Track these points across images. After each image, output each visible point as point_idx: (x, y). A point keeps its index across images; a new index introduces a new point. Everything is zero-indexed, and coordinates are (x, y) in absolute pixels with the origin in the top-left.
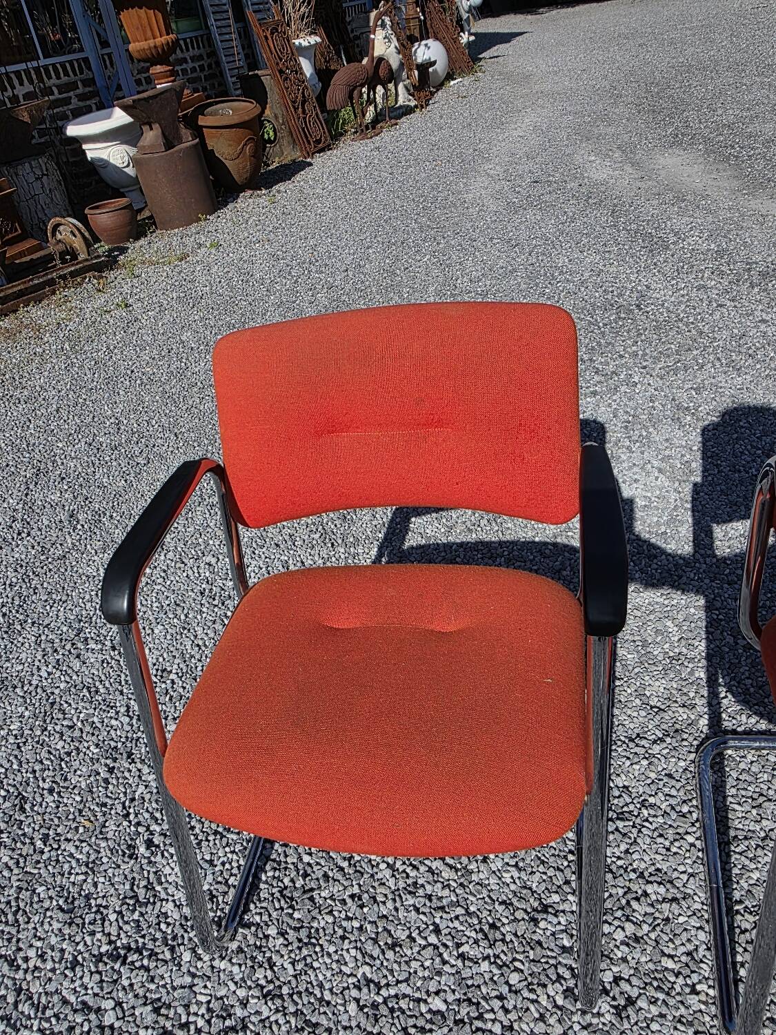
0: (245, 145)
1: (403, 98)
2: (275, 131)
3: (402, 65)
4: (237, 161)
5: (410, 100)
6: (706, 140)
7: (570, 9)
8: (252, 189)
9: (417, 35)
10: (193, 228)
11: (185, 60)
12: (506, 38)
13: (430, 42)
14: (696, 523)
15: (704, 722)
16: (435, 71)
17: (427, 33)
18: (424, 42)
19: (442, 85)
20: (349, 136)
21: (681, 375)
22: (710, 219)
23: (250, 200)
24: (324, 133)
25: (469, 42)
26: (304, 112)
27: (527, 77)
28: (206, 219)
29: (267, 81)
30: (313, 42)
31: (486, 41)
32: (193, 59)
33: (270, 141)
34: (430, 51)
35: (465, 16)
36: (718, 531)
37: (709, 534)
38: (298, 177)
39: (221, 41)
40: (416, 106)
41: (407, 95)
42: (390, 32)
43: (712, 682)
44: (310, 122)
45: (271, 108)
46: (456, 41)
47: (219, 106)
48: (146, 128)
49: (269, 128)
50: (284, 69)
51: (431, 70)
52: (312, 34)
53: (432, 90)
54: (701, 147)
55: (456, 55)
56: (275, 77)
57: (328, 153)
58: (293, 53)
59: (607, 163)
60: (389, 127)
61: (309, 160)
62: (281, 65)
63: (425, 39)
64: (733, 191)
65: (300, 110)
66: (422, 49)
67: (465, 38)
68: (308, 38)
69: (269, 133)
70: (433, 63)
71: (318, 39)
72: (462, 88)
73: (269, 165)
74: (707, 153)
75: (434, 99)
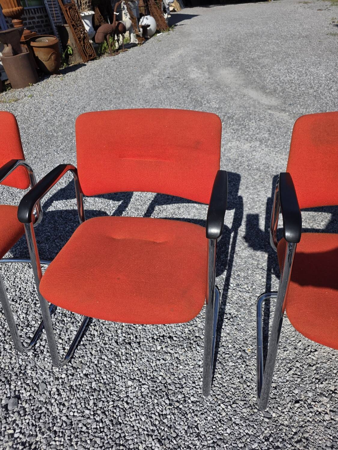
0: (51, 55)
2: (72, 50)
4: (48, 62)
5: (136, 41)
7: (222, 7)
8: (56, 74)
9: (144, 13)
10: (26, 89)
11: (34, 18)
12: (189, 17)
13: (148, 17)
16: (150, 29)
17: (150, 13)
18: (146, 17)
19: (153, 35)
20: (106, 54)
23: (54, 79)
24: (94, 52)
25: (168, 18)
26: (84, 43)
28: (32, 85)
29: (68, 29)
30: (90, 14)
32: (38, 17)
33: (70, 54)
34: (148, 21)
38: (78, 70)
39: (50, 11)
40: (138, 44)
41: (134, 39)
42: (127, 12)
44: (87, 47)
45: (70, 40)
46: (162, 17)
47: (42, 38)
48: (5, 45)
49: (70, 49)
50: (75, 24)
51: (148, 28)
52: (90, 10)
53: (149, 37)
54: (238, 67)
55: (161, 23)
56: (70, 27)
57: (95, 61)
58: (79, 18)
59: (199, 72)
60: (123, 51)
61: (86, 63)
62: (73, 23)
63: (146, 15)
64: (240, 85)
65: (82, 42)
66: (145, 19)
67: (166, 16)
68: (89, 12)
69: (70, 51)
70: (149, 26)
71: (93, 13)
72: (161, 37)
73: (69, 65)
74: (239, 70)
75: (148, 41)
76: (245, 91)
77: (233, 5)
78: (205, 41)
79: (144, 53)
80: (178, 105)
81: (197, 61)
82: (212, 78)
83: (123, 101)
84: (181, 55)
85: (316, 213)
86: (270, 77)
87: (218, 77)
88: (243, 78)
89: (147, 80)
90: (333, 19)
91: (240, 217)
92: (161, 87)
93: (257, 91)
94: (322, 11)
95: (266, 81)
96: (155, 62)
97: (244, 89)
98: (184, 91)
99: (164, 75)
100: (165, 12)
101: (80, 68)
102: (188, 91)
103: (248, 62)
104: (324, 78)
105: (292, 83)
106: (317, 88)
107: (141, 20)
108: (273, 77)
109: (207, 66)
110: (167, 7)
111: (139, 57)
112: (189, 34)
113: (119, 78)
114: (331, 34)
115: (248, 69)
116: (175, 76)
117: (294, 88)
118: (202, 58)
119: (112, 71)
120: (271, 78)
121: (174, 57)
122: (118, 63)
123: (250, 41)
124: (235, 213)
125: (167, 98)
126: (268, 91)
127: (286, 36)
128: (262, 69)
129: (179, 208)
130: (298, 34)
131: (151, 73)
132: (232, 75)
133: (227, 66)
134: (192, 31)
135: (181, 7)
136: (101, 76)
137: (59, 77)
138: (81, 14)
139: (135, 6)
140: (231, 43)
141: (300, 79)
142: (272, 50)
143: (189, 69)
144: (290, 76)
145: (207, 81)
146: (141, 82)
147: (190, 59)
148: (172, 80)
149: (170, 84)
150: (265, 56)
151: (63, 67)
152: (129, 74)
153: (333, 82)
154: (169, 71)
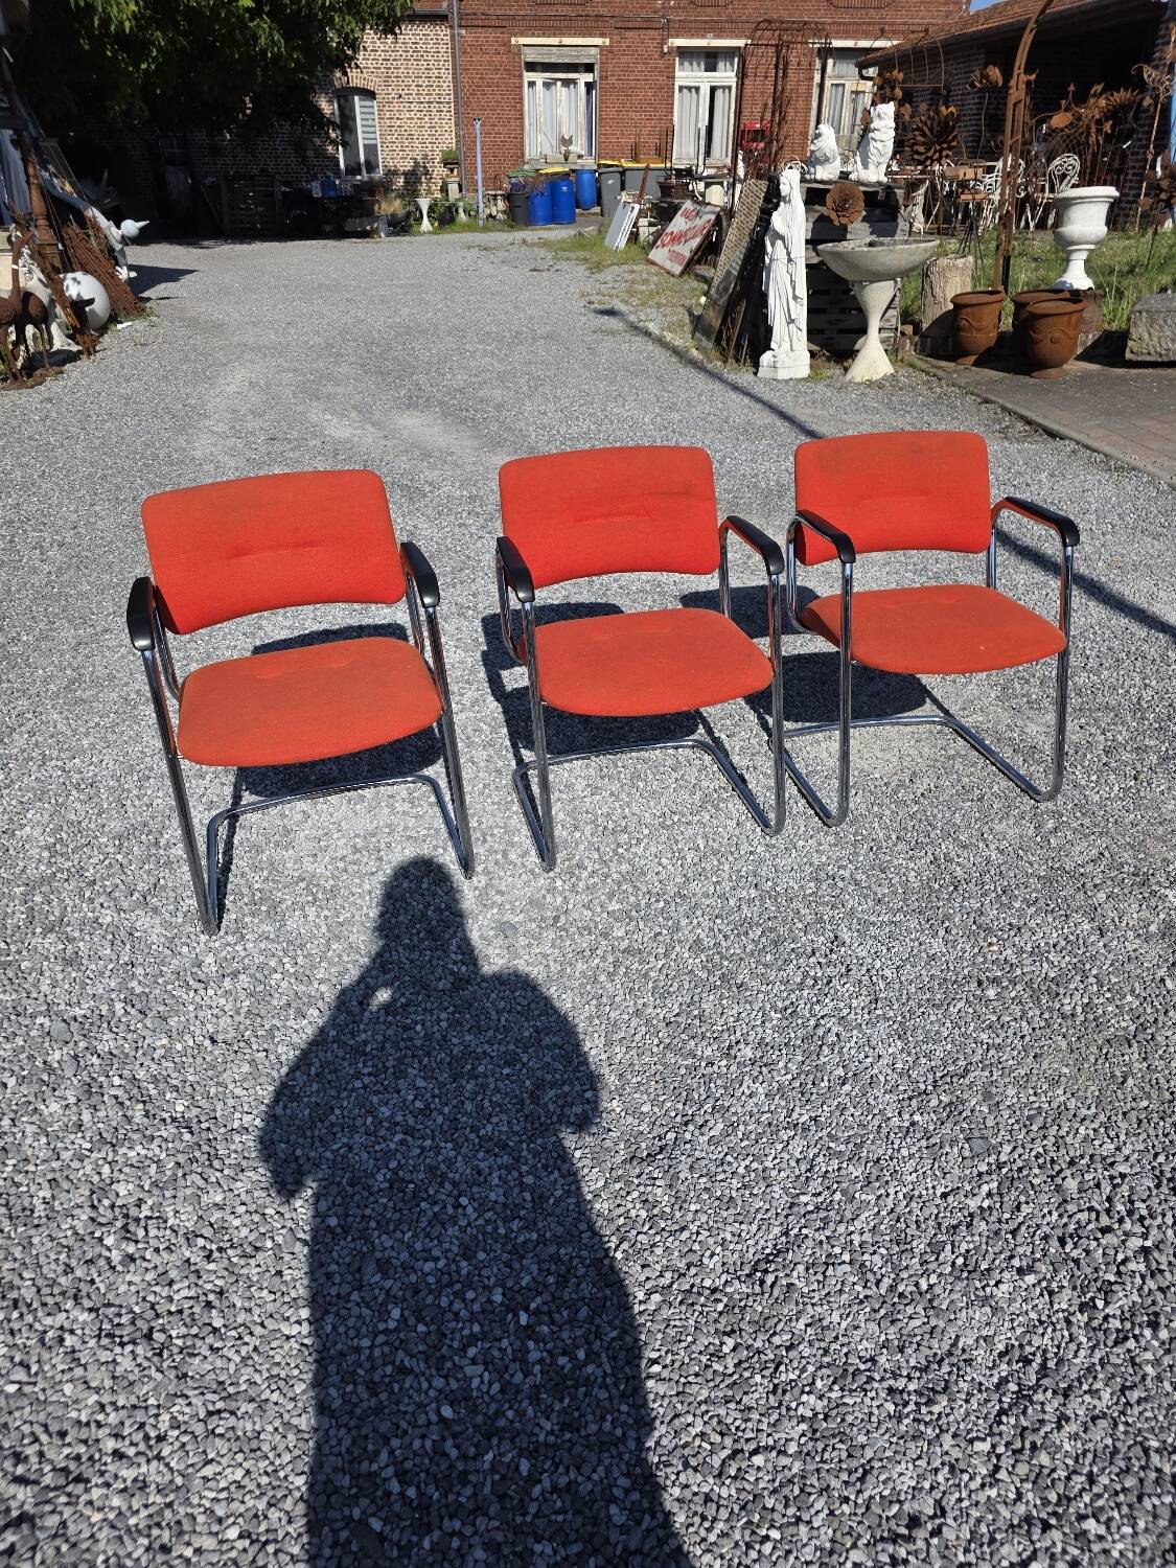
1: (59, 341)
3: (52, 301)
5: (70, 345)
6: (441, 403)
7: (245, 246)
12: (173, 275)
13: (78, 275)
14: (488, 672)
15: (514, 763)
16: (92, 311)
17: (71, 263)
18: (70, 275)
19: (106, 328)
21: (458, 586)
22: (458, 471)
25: (130, 279)
27: (219, 327)
31: (149, 277)
35: (118, 247)
36: (505, 674)
37: (499, 676)
40: (80, 352)
41: (63, 338)
43: (514, 746)
46: (113, 276)
51: (89, 309)
53: (96, 334)
63: (71, 271)
67: (123, 273)
70: (91, 302)
94: (543, 274)
130: (524, 329)
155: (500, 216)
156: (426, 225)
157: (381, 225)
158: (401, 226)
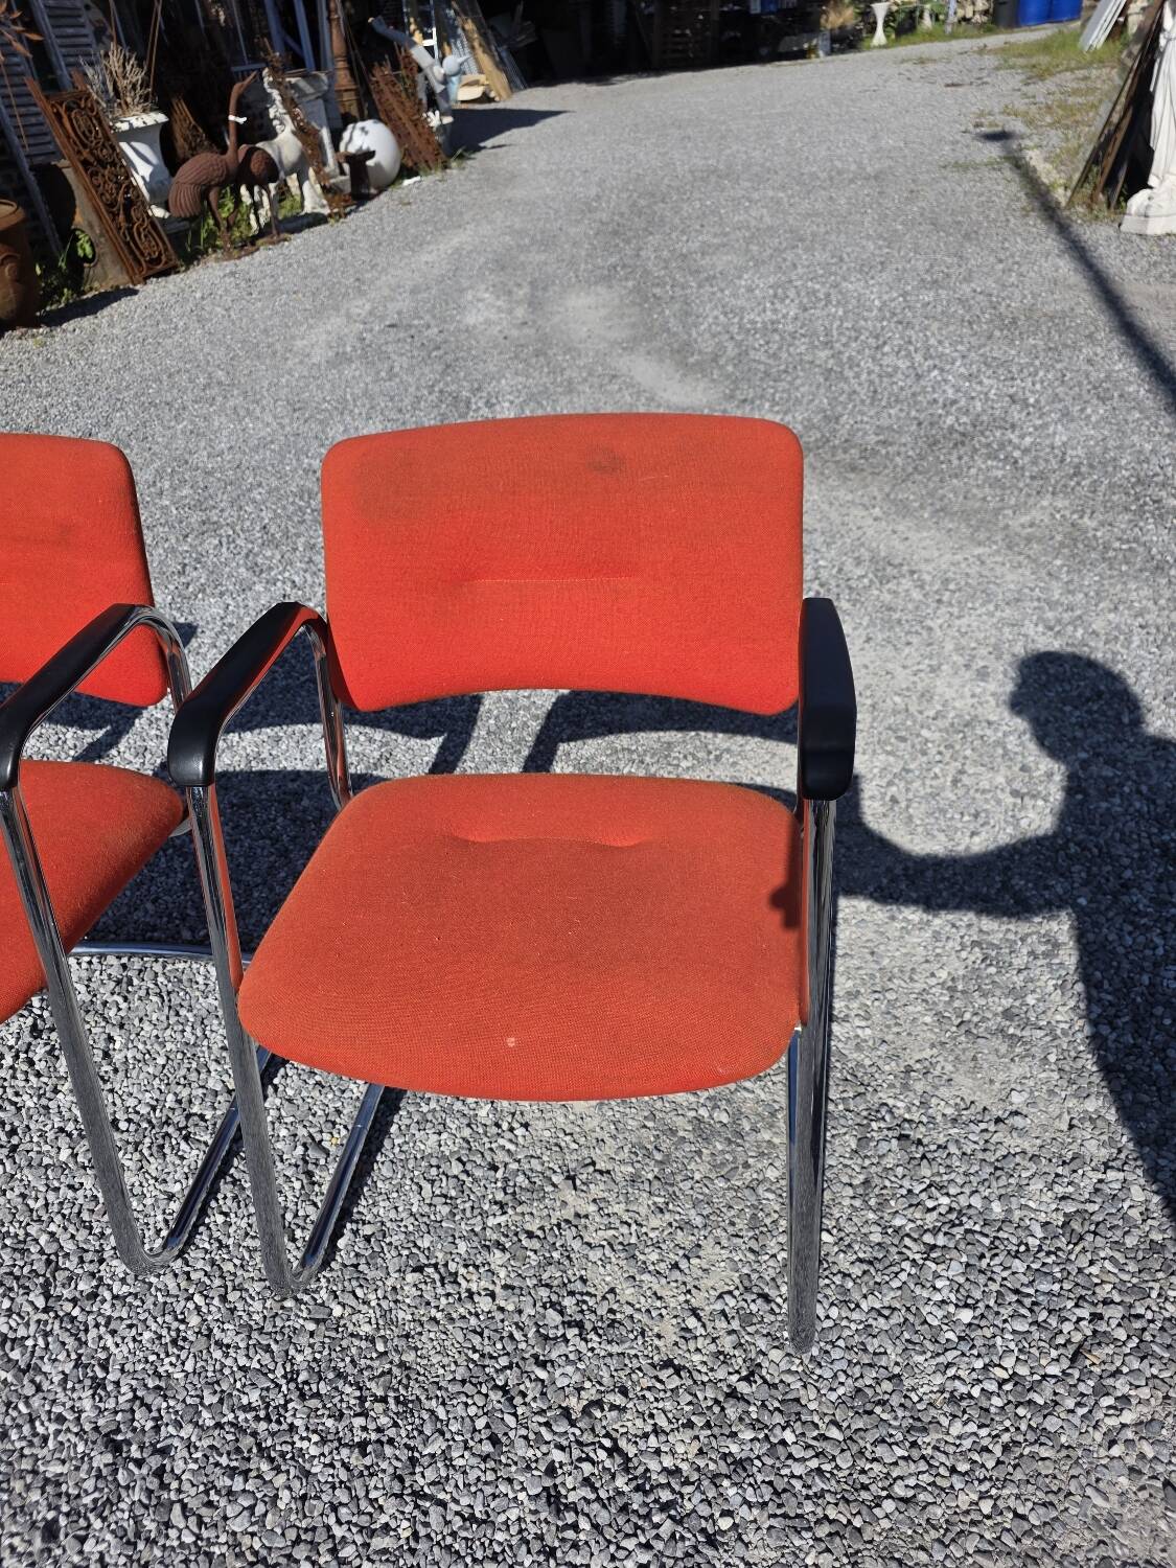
0: (1, 264)
1: (313, 203)
2: (92, 245)
5: (322, 206)
8: (24, 326)
9: (354, 111)
12: (528, 118)
13: (369, 124)
16: (378, 166)
18: (360, 124)
19: (389, 184)
20: (214, 254)
23: (17, 342)
24: (166, 250)
25: (442, 127)
26: (128, 219)
29: (69, 174)
30: (151, 122)
33: (85, 259)
34: (370, 137)
38: (106, 311)
39: (11, 117)
40: (330, 216)
41: (317, 198)
42: (282, 110)
44: (139, 234)
45: (83, 213)
49: (83, 241)
50: (92, 160)
51: (370, 163)
52: (152, 110)
53: (373, 191)
54: (630, 284)
55: (419, 143)
56: (76, 171)
57: (172, 277)
58: (107, 138)
59: (499, 303)
60: (273, 243)
61: (138, 287)
62: (86, 154)
63: (363, 119)
64: (614, 344)
65: (121, 217)
66: (357, 133)
67: (434, 119)
68: (144, 116)
69: (85, 248)
70: (370, 154)
71: (161, 118)
72: (415, 191)
73: (84, 293)
74: (631, 292)
75: (369, 205)
76: (622, 363)
77: (688, 75)
78: (553, 199)
79: (342, 248)
80: (393, 415)
81: (503, 268)
82: (534, 322)
83: (222, 409)
84: (457, 250)
85: (680, 735)
86: (716, 313)
87: (556, 319)
88: (633, 319)
89: (324, 336)
90: (982, 114)
91: (451, 758)
92: (360, 357)
93: (661, 361)
94: (960, 90)
95: (696, 325)
96: (368, 276)
97: (620, 356)
98: (427, 370)
99: (382, 318)
100: (433, 104)
101: (115, 305)
102: (439, 368)
103: (666, 268)
104: (875, 312)
105: (775, 330)
106: (844, 345)
107: (346, 135)
108: (725, 314)
109: (531, 283)
110: (439, 88)
111: (317, 261)
112: (512, 178)
113: (232, 333)
114: (956, 165)
115: (657, 291)
116: (416, 322)
117: (775, 346)
118: (522, 258)
119: (219, 309)
120: (716, 318)
121: (434, 257)
122: (243, 285)
123: (696, 195)
124: (442, 748)
125: (365, 392)
126: (691, 360)
127: (814, 176)
128: (700, 286)
129: (278, 740)
130: (853, 167)
131: (343, 312)
132: (603, 312)
133: (596, 283)
134: (525, 166)
135: (513, 87)
136: (176, 328)
137: (33, 336)
138: (118, 125)
139: (317, 89)
140: (634, 204)
141: (801, 316)
142: (753, 223)
143: (469, 296)
144: (775, 311)
145: (515, 333)
146: (299, 343)
147: (482, 260)
148: (402, 335)
149: (390, 348)
150: (724, 245)
151: (59, 302)
152: (270, 317)
153: (900, 323)
154: (404, 303)
155: (978, 18)
156: (880, 36)
157: (821, 42)
158: (846, 41)
